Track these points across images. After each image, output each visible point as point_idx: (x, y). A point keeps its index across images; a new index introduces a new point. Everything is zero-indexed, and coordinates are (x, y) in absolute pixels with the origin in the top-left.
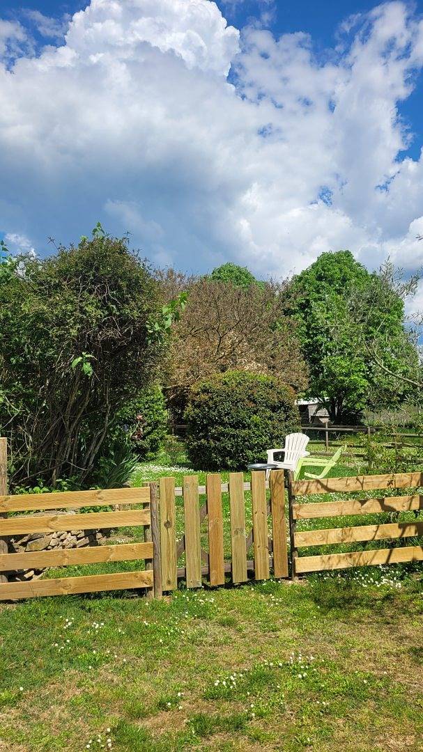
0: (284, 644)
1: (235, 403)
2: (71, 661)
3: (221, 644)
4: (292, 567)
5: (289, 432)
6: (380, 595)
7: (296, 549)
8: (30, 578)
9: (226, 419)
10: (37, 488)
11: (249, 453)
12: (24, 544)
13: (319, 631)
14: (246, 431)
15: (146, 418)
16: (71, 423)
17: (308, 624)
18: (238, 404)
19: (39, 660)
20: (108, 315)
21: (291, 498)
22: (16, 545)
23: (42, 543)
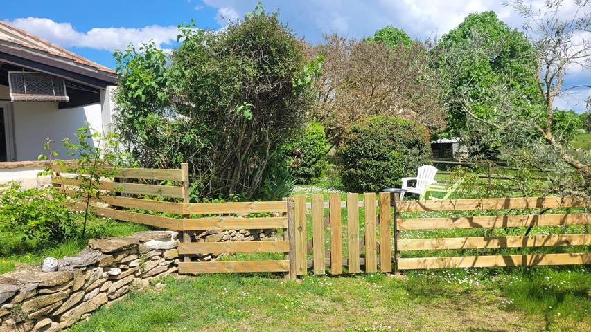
0: (374, 317)
1: (378, 141)
2: (223, 315)
3: (328, 313)
4: (395, 264)
5: (421, 164)
6: (461, 289)
7: (399, 252)
8: (209, 260)
9: (370, 153)
10: (217, 200)
11: (388, 180)
12: (204, 237)
13: (403, 311)
14: (386, 163)
15: (311, 152)
16: (242, 153)
17: (396, 305)
18: (381, 142)
19: (203, 313)
20: (263, 74)
21: (397, 214)
22: (197, 237)
23: (217, 237)
